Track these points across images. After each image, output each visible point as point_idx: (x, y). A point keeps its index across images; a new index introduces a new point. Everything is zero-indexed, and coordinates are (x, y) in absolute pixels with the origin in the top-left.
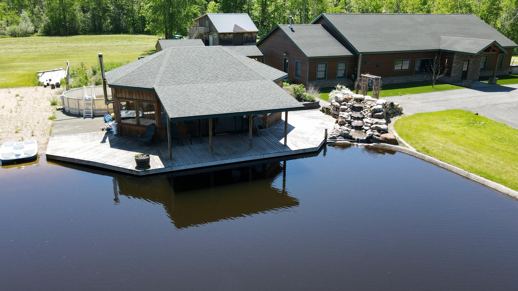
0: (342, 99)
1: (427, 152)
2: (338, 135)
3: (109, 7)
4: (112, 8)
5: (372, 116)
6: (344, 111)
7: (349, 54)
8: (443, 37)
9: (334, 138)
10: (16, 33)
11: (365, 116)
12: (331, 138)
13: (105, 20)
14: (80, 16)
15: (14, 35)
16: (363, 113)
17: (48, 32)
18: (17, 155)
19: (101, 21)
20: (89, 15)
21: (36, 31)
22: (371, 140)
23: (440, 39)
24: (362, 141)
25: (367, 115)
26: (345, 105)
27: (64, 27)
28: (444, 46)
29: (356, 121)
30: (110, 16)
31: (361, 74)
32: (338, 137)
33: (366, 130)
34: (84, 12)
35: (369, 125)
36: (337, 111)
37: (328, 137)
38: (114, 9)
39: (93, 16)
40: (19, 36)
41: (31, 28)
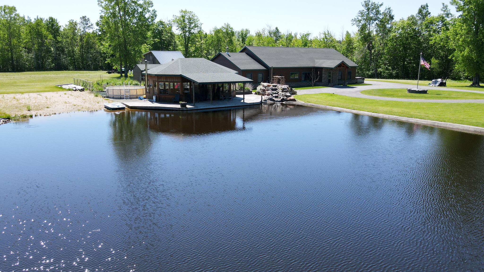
0: (266, 86)
1: (309, 102)
4: (52, 49)
5: (282, 92)
6: (268, 91)
7: (264, 68)
8: (316, 60)
9: (265, 100)
12: (264, 101)
13: (47, 59)
14: (24, 54)
16: (278, 91)
18: (118, 106)
19: (43, 60)
20: (32, 55)
22: (283, 101)
23: (314, 61)
24: (279, 101)
25: (280, 91)
26: (268, 88)
27: (12, 64)
28: (317, 65)
29: (275, 95)
30: (51, 56)
31: (273, 76)
32: (267, 100)
33: (280, 97)
34: (29, 53)
35: (282, 95)
36: (264, 92)
37: (263, 100)
39: (36, 56)
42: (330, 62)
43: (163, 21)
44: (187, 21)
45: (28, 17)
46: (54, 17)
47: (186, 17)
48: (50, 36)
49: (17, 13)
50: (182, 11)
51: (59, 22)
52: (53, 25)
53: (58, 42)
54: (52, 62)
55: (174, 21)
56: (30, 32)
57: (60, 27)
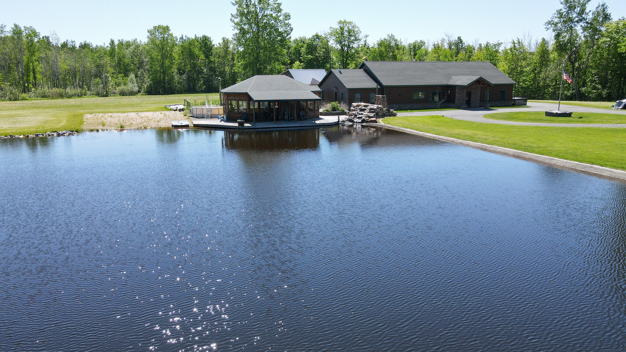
0: (355, 105)
3: (202, 70)
4: (205, 70)
7: (378, 87)
8: (454, 77)
9: (343, 121)
10: (124, 93)
12: (341, 121)
13: (198, 80)
14: (176, 77)
15: (123, 94)
16: (365, 111)
17: (151, 92)
18: (181, 124)
19: (195, 82)
20: (184, 77)
21: (139, 92)
22: (364, 122)
23: (451, 78)
26: (357, 108)
27: (164, 87)
30: (203, 78)
34: (181, 74)
37: (339, 121)
38: (207, 71)
39: (189, 78)
40: (126, 95)
41: (136, 89)
42: (466, 78)
43: (320, 34)
44: (346, 34)
45: (186, 36)
46: (208, 35)
47: (346, 28)
48: (202, 56)
49: (170, 32)
50: (340, 22)
51: (213, 40)
52: (206, 44)
53: (211, 62)
54: (204, 84)
55: (331, 34)
56: (182, 52)
57: (214, 45)
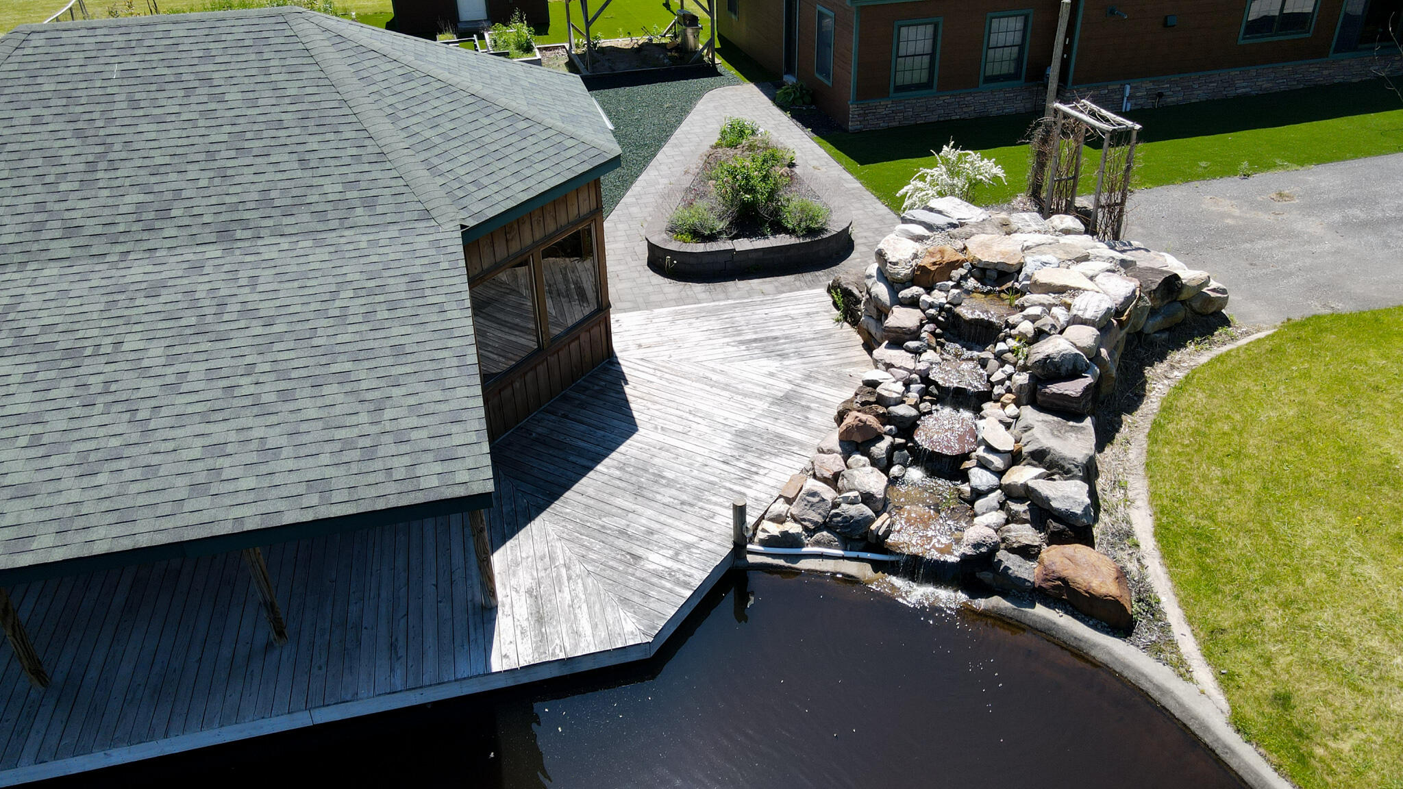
0: (903, 271)
2: (815, 523)
5: (1032, 396)
9: (789, 539)
11: (997, 390)
12: (769, 541)
16: (989, 365)
25: (1008, 383)
26: (914, 303)
29: (944, 416)
32: (810, 532)
36: (879, 321)
37: (754, 537)
